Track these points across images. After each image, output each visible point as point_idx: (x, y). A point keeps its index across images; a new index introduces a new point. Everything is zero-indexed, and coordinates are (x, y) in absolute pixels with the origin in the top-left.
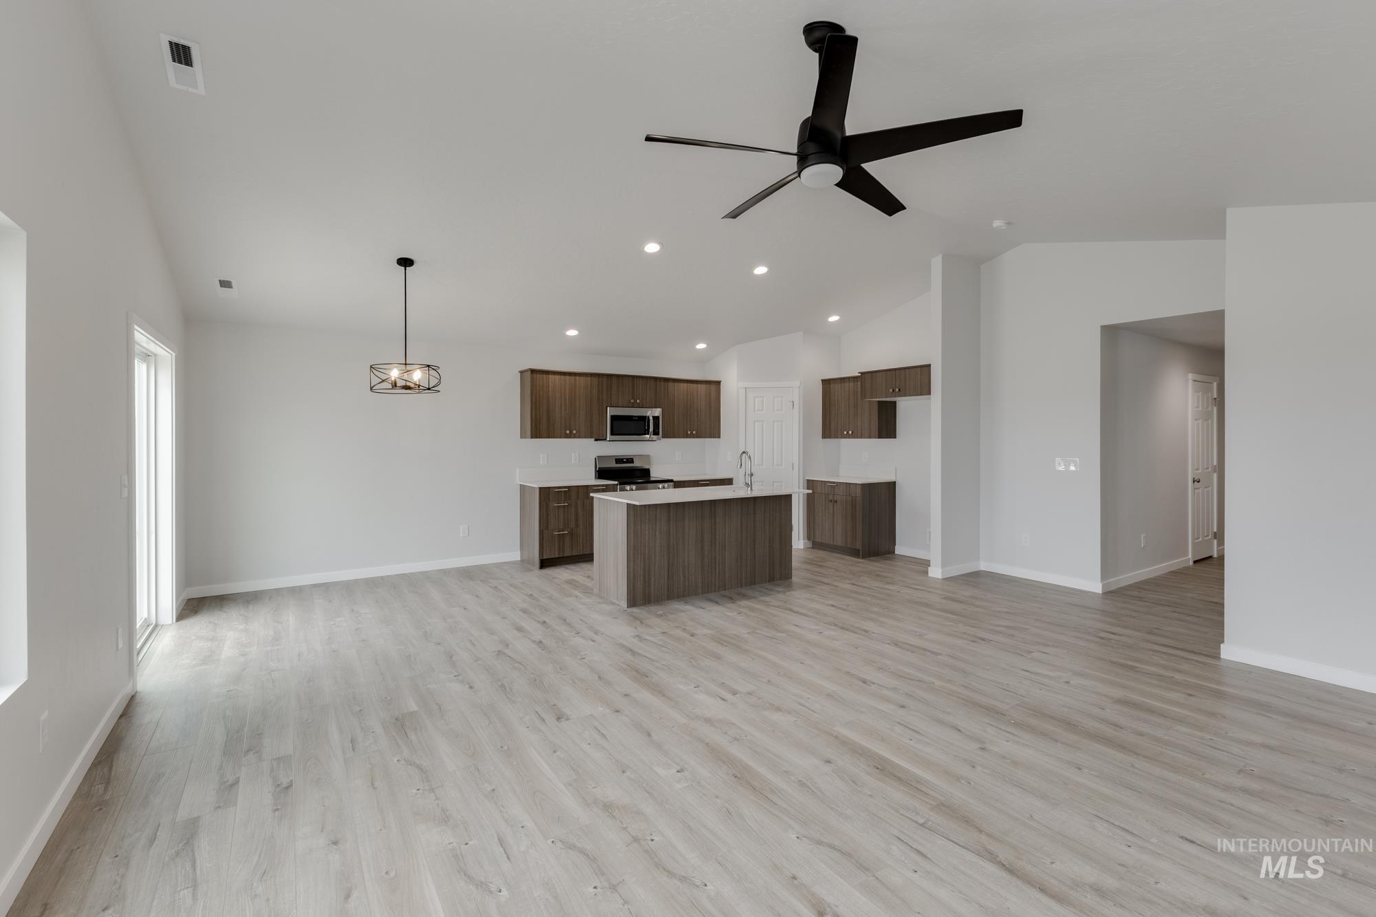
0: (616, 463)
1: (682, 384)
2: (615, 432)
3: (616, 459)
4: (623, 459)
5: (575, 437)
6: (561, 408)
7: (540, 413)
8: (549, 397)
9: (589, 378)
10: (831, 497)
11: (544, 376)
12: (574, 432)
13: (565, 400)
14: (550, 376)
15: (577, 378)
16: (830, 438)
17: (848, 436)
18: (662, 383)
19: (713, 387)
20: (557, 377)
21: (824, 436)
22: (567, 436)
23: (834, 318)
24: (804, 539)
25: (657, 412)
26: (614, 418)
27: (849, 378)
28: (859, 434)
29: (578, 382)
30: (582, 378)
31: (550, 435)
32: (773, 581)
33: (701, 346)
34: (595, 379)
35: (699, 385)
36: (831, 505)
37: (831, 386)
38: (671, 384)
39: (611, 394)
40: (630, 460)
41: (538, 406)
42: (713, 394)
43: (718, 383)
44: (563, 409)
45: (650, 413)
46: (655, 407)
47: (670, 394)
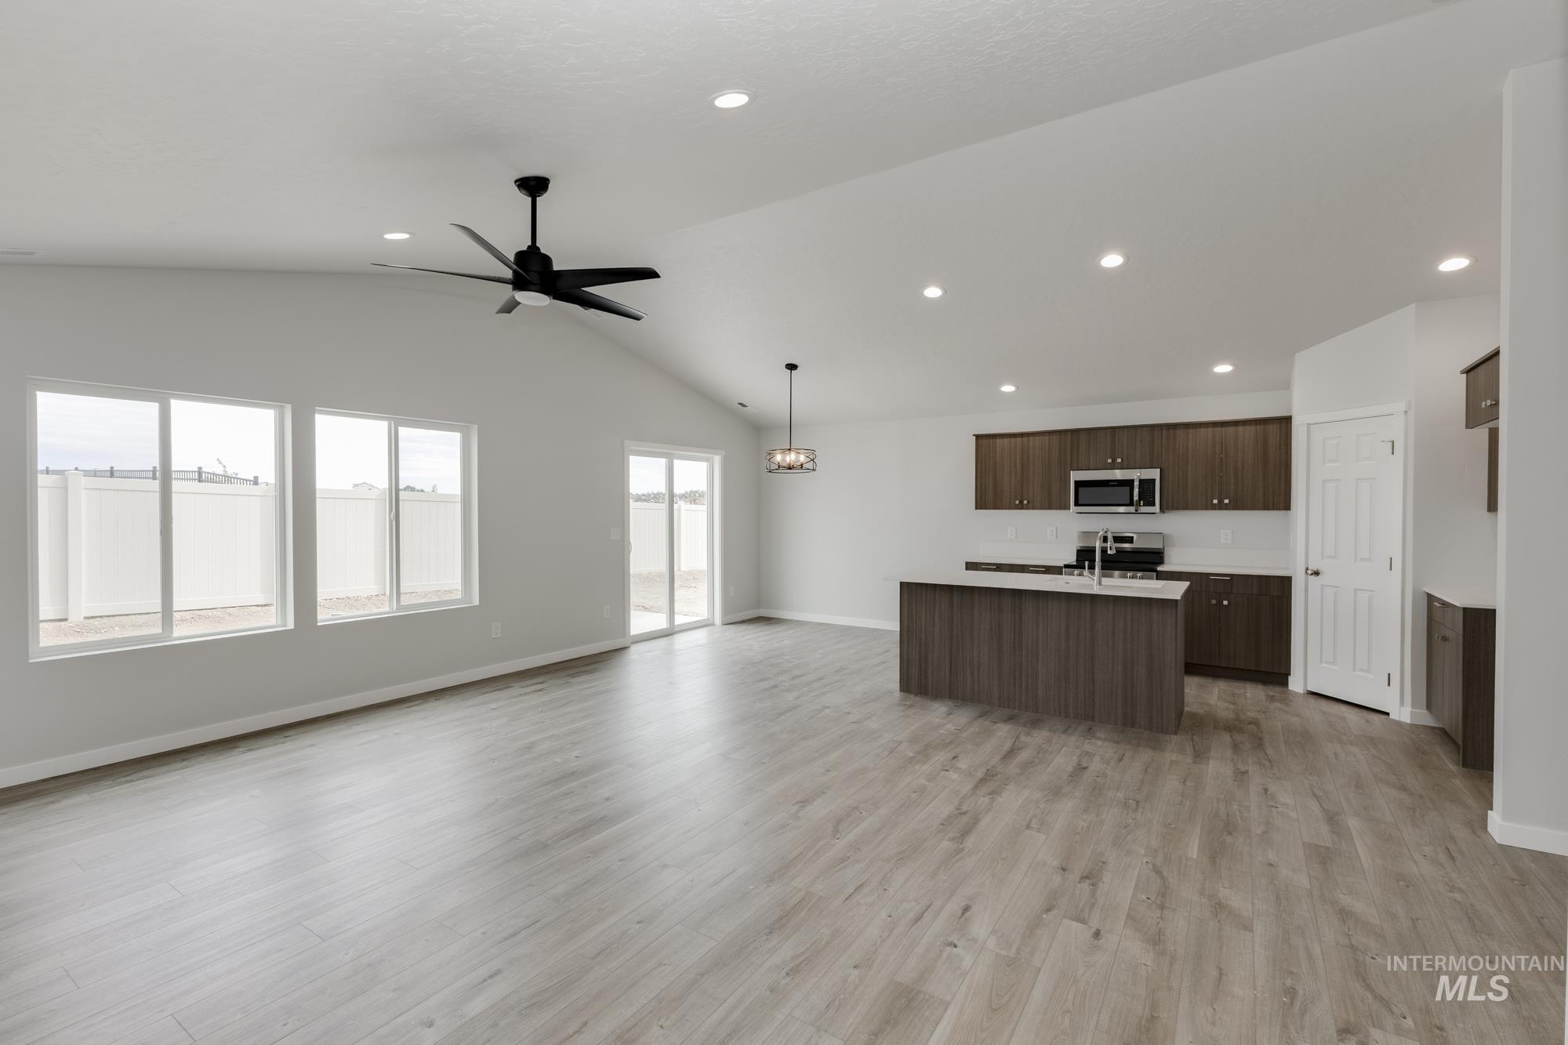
1: (1202, 430)
2: (1080, 502)
3: (1104, 537)
6: (1011, 475)
7: (986, 483)
8: (997, 463)
9: (1047, 438)
11: (991, 440)
12: (1025, 502)
13: (1017, 467)
14: (998, 440)
15: (1031, 438)
20: (1006, 440)
22: (1017, 507)
25: (1154, 474)
26: (1078, 484)
29: (1031, 444)
30: (1037, 439)
31: (997, 506)
33: (1223, 368)
34: (1055, 439)
35: (1241, 428)
38: (1180, 432)
39: (1078, 455)
40: (1130, 539)
41: (984, 474)
42: (1276, 438)
43: (1286, 420)
44: (1013, 476)
45: (1135, 475)
46: (1148, 466)
47: (1181, 447)
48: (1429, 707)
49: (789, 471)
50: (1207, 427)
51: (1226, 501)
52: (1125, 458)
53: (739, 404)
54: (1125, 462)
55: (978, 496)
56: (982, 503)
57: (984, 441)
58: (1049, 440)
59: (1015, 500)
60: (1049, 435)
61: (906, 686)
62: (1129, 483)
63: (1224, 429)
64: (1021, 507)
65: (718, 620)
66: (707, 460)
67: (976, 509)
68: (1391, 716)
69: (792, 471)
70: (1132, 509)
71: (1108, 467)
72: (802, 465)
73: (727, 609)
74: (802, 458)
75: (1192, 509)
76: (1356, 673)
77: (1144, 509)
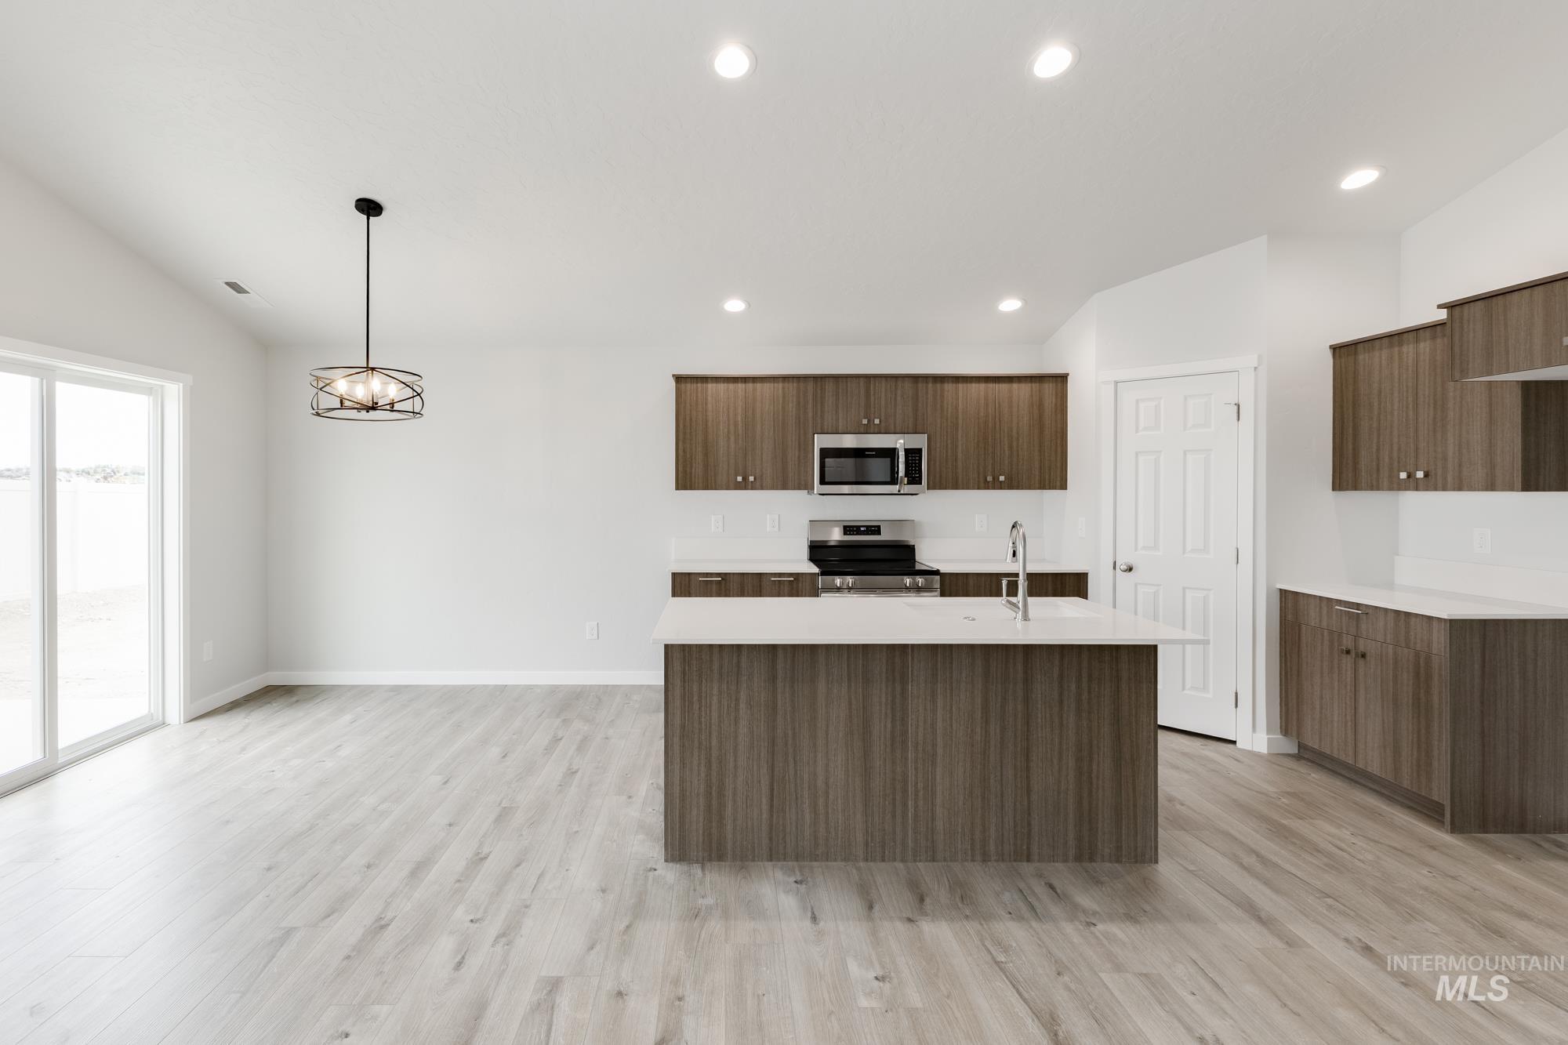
0: (845, 534)
1: (974, 385)
2: (827, 480)
3: (845, 527)
4: (858, 527)
5: (753, 487)
6: (729, 438)
7: (691, 449)
8: (707, 421)
9: (781, 385)
10: (1348, 642)
11: (699, 385)
12: (751, 479)
13: (736, 425)
14: (710, 386)
15: (759, 385)
16: (1355, 488)
17: (1412, 485)
18: (930, 385)
19: (1048, 388)
20: (722, 386)
21: (1341, 482)
22: (738, 486)
23: (1359, 179)
24: (1269, 731)
25: (919, 441)
26: (825, 453)
27: (1416, 330)
28: (1450, 479)
30: (767, 386)
31: (708, 485)
32: (1092, 859)
33: (1010, 305)
34: (792, 387)
35: (1015, 386)
36: (1348, 662)
37: (1361, 357)
38: (949, 387)
39: (822, 412)
40: (876, 530)
41: (688, 436)
42: (1049, 401)
43: (1063, 378)
44: (732, 438)
45: (900, 443)
46: (910, 431)
47: (950, 407)
48: (1285, 731)
49: (363, 414)
50: (979, 382)
51: (1002, 478)
52: (883, 418)
53: (227, 283)
54: (883, 424)
55: (680, 469)
56: (684, 482)
57: (689, 385)
58: (783, 388)
59: (736, 476)
60: (783, 382)
61: (678, 848)
62: (890, 453)
63: (997, 385)
64: (744, 485)
65: (175, 711)
66: (149, 390)
67: (677, 489)
68: (1238, 744)
69: (373, 414)
70: (895, 488)
71: (862, 430)
72: (392, 404)
73: (195, 686)
74: (393, 391)
75: (963, 489)
76: (1185, 692)
77: (907, 489)
